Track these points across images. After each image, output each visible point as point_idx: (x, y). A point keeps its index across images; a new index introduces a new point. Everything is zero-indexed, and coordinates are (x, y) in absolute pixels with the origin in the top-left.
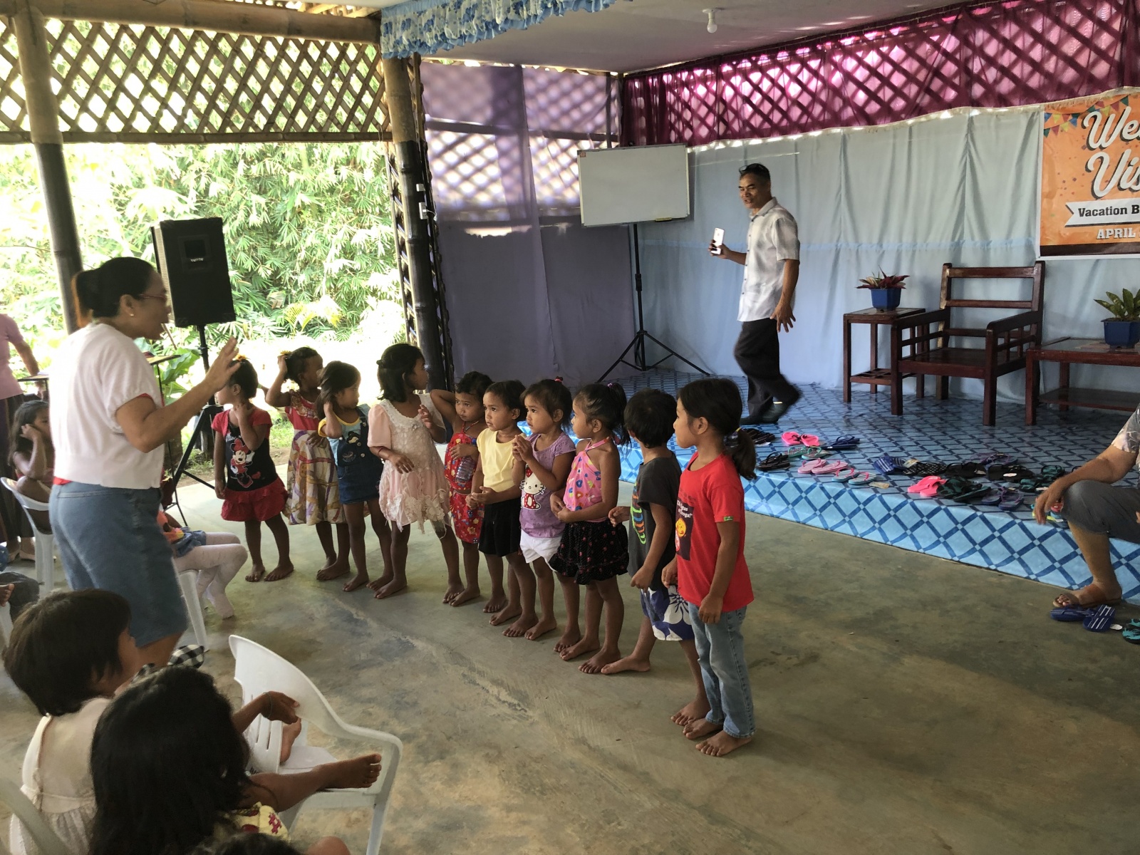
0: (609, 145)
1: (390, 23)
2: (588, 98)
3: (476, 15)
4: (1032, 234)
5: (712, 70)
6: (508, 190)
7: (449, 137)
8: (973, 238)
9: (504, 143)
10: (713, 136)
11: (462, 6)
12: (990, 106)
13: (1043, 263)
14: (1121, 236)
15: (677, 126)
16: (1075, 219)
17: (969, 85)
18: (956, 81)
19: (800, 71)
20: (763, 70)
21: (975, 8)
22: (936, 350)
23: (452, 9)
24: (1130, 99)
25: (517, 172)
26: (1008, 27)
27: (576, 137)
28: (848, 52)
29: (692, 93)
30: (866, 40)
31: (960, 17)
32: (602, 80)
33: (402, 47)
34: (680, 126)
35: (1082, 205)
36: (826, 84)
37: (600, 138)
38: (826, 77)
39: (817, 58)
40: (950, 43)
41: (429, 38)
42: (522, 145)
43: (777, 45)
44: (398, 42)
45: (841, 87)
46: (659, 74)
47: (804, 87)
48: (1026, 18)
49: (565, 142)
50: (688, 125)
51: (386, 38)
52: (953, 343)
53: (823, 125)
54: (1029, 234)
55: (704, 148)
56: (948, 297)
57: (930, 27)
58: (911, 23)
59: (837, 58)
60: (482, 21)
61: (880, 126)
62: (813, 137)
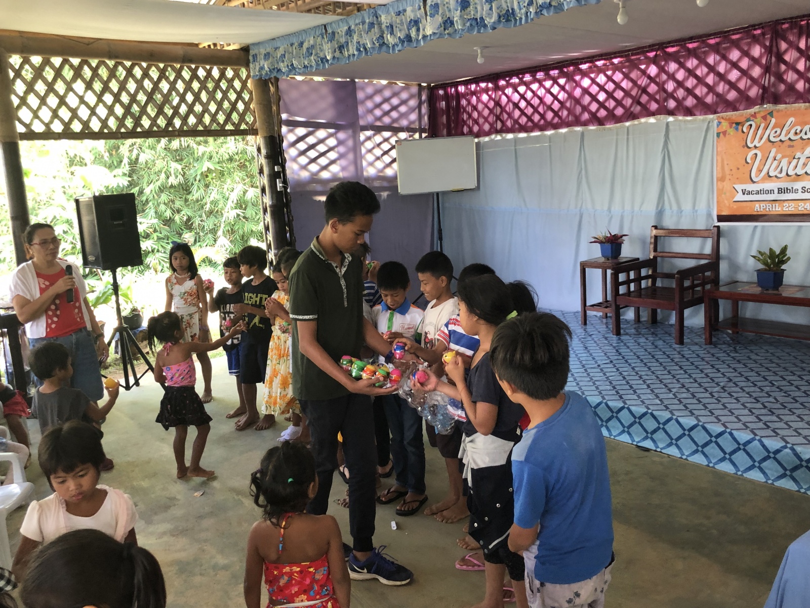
0: (421, 136)
1: (256, 55)
2: (404, 102)
3: (314, 52)
4: (712, 207)
5: (492, 83)
6: (343, 169)
7: (301, 131)
8: (671, 209)
9: (342, 135)
10: (494, 131)
11: (304, 46)
12: (680, 115)
13: (718, 227)
14: (771, 209)
15: (468, 122)
16: (740, 197)
17: (666, 100)
18: (657, 97)
19: (552, 86)
20: (527, 85)
21: (667, 47)
22: (647, 288)
23: (297, 47)
24: (774, 113)
25: (351, 156)
26: (690, 61)
27: (396, 130)
28: (584, 74)
29: (479, 100)
30: (596, 66)
31: (658, 53)
32: (414, 90)
33: (265, 72)
34: (470, 122)
35: (744, 187)
36: (570, 96)
37: (414, 131)
38: (569, 90)
39: (564, 78)
40: (653, 70)
41: (283, 66)
42: (355, 136)
43: (536, 67)
44: (262, 68)
45: (580, 98)
46: (456, 85)
47: (555, 97)
48: (703, 55)
49: (387, 134)
50: (476, 122)
51: (254, 65)
52: (659, 283)
53: (568, 125)
54: (709, 206)
55: (487, 139)
56: (655, 250)
57: (639, 59)
58: (626, 56)
59: (578, 78)
60: (318, 57)
61: (608, 126)
62: (562, 133)
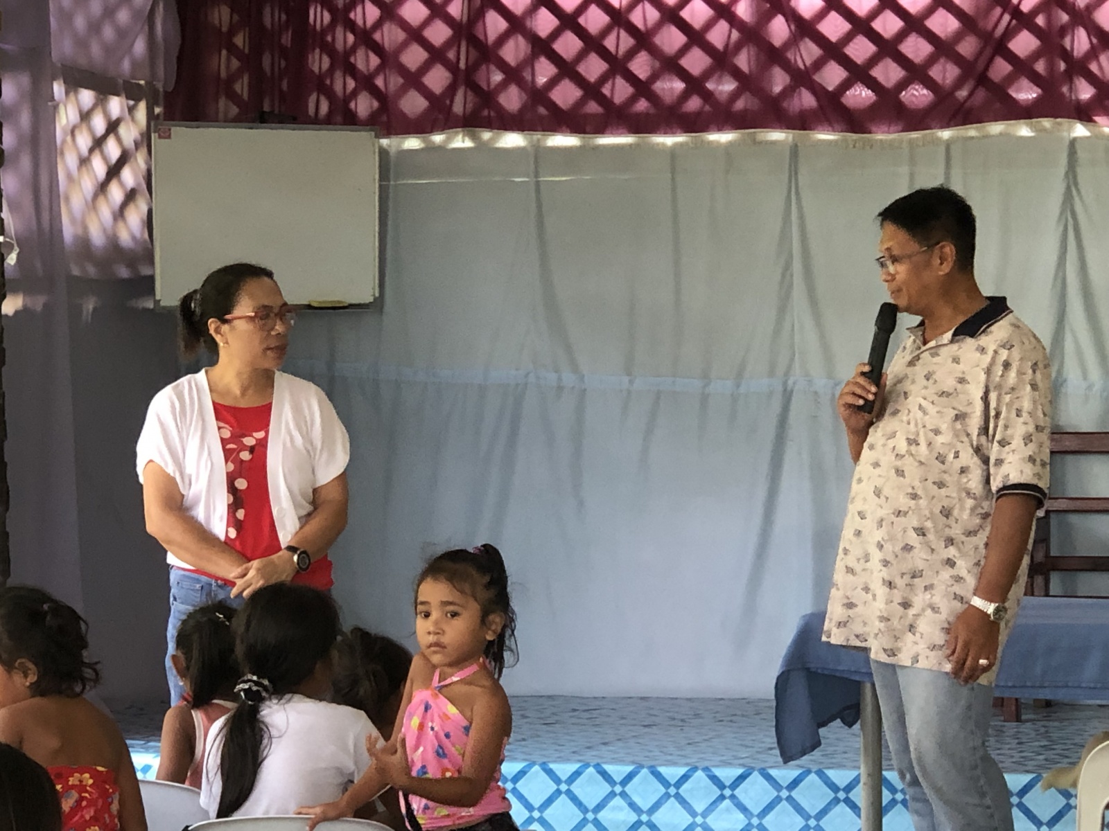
10: (441, 118)
15: (331, 82)
17: (1065, 78)
34: (341, 84)
36: (752, 37)
42: (40, 94)
45: (787, 46)
47: (695, 37)
52: (1057, 586)
53: (739, 121)
55: (412, 143)
61: (880, 137)
62: (718, 145)
